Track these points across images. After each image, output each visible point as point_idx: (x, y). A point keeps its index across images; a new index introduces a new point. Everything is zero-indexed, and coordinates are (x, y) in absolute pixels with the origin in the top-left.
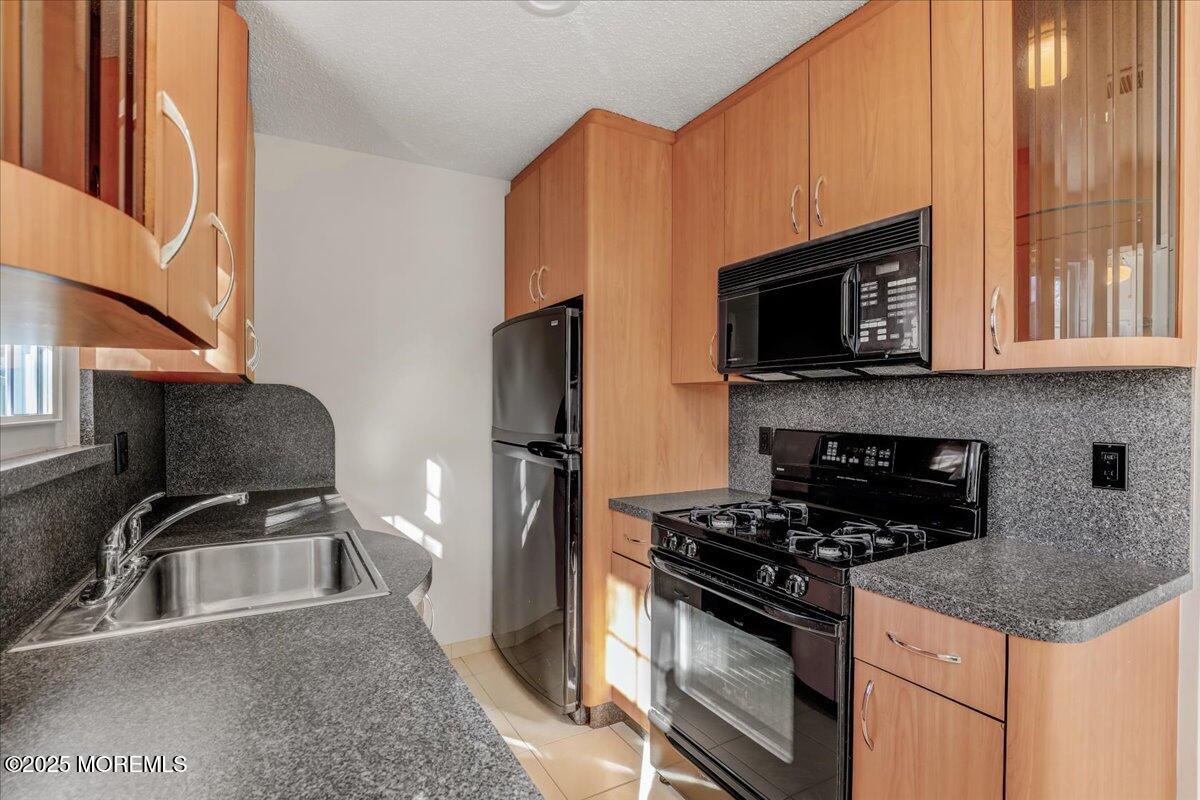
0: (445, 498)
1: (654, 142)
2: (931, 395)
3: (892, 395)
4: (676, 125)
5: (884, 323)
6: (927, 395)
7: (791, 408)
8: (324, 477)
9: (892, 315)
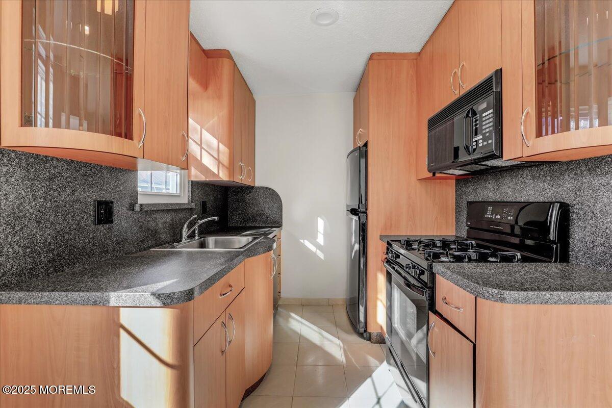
0: (326, 235)
1: (405, 62)
2: (541, 177)
3: (523, 178)
4: (418, 51)
5: (481, 137)
6: (539, 177)
7: (480, 190)
8: (278, 223)
9: (484, 132)
